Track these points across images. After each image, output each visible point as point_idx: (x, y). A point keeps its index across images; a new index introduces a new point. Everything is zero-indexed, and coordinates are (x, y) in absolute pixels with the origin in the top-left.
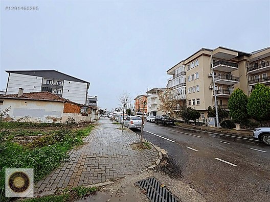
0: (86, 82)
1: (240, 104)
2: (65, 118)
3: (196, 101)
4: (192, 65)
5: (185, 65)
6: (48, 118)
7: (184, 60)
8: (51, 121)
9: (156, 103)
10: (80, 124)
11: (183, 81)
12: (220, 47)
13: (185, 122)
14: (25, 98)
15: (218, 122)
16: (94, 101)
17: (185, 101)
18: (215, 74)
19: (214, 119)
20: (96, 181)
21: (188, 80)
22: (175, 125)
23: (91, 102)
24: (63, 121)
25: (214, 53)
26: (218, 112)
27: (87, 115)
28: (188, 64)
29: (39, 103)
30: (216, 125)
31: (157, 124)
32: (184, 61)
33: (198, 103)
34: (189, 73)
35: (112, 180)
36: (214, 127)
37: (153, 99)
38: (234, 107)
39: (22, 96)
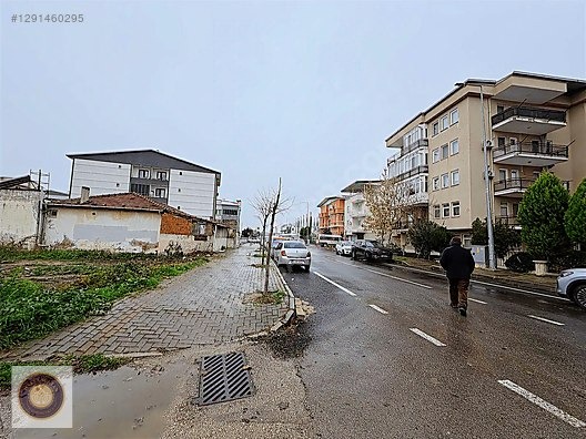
0: (214, 172)
1: (547, 214)
2: (164, 243)
3: (451, 208)
4: (444, 122)
5: (427, 123)
6: (134, 243)
7: (424, 111)
8: (139, 250)
9: (362, 213)
10: (188, 255)
11: (421, 162)
12: (514, 74)
13: (421, 256)
14: (94, 205)
15: (491, 257)
16: (232, 211)
17: (424, 208)
18: (501, 141)
19: (483, 248)
20: (131, 350)
21: (432, 159)
22: (393, 262)
23: (226, 212)
24: (161, 250)
25: (499, 89)
26: (494, 234)
27: (204, 238)
28: (434, 122)
29: (117, 215)
30: (488, 264)
31: (356, 259)
32: (425, 114)
33: (456, 212)
34: (436, 142)
35: (160, 350)
36: (484, 267)
37: (358, 204)
38: (531, 220)
39: (88, 202)
